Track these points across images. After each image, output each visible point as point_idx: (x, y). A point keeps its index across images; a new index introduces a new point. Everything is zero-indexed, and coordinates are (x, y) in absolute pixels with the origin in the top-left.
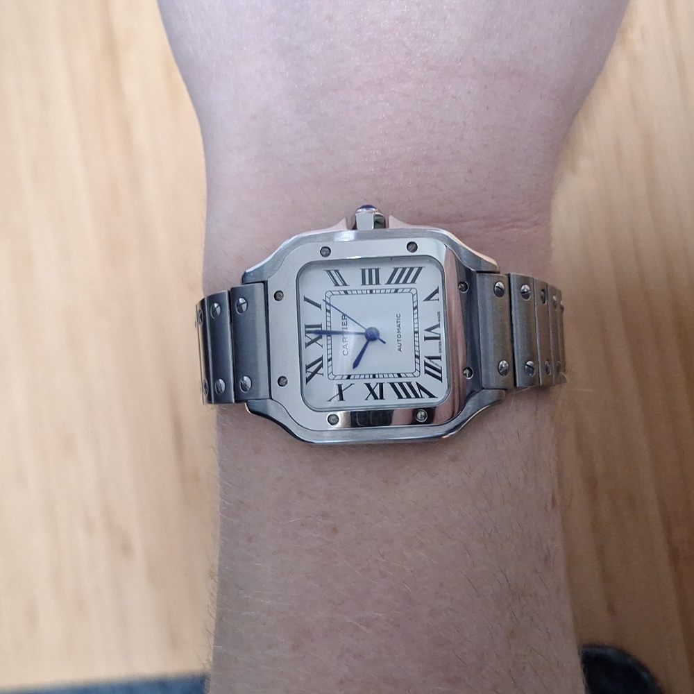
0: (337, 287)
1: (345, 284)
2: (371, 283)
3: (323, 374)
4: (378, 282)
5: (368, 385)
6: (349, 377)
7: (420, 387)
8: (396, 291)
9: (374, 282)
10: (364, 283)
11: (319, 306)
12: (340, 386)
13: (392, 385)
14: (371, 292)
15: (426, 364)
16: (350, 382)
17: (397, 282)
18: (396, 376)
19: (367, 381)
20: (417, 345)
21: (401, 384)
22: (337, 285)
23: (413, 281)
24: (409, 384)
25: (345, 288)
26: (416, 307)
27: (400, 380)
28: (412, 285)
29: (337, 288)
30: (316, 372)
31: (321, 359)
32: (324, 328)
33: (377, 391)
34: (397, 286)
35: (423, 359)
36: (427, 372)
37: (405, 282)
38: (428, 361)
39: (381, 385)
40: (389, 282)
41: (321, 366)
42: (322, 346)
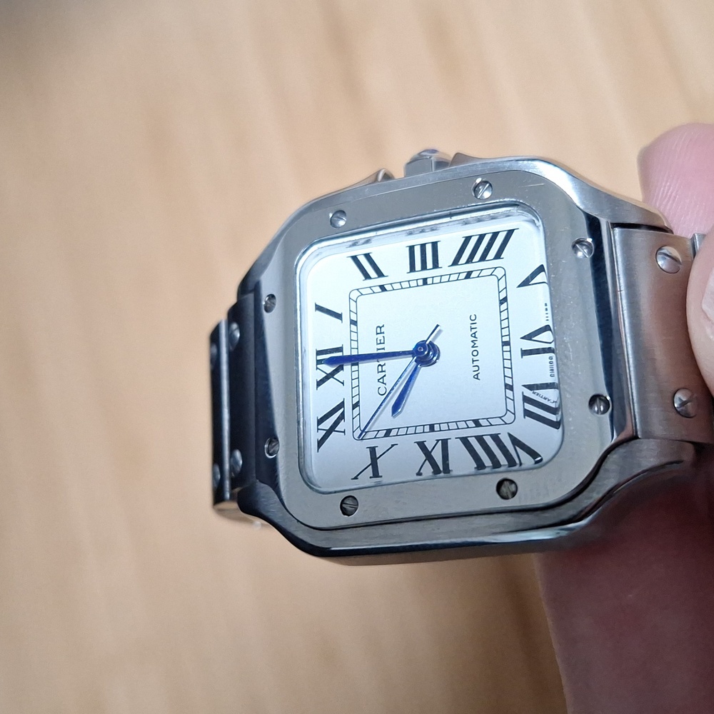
0: (368, 281)
1: (380, 274)
2: (424, 267)
3: (344, 432)
4: (436, 265)
5: (422, 445)
6: (388, 432)
7: (515, 442)
8: (469, 275)
9: (430, 264)
10: (412, 269)
11: (339, 316)
12: (373, 450)
13: (465, 441)
14: (425, 281)
15: (526, 399)
16: (390, 441)
17: (470, 260)
18: (471, 424)
19: (420, 438)
20: (508, 367)
21: (480, 439)
22: (367, 276)
23: (498, 256)
24: (496, 438)
25: (381, 281)
26: (505, 300)
27: (479, 431)
28: (497, 263)
29: (369, 283)
30: (332, 429)
31: (342, 405)
32: (346, 352)
33: (437, 455)
34: (469, 267)
35: (519, 391)
36: (528, 413)
37: (483, 258)
38: (529, 393)
39: (445, 443)
40: (456, 262)
41: (342, 417)
42: (343, 383)
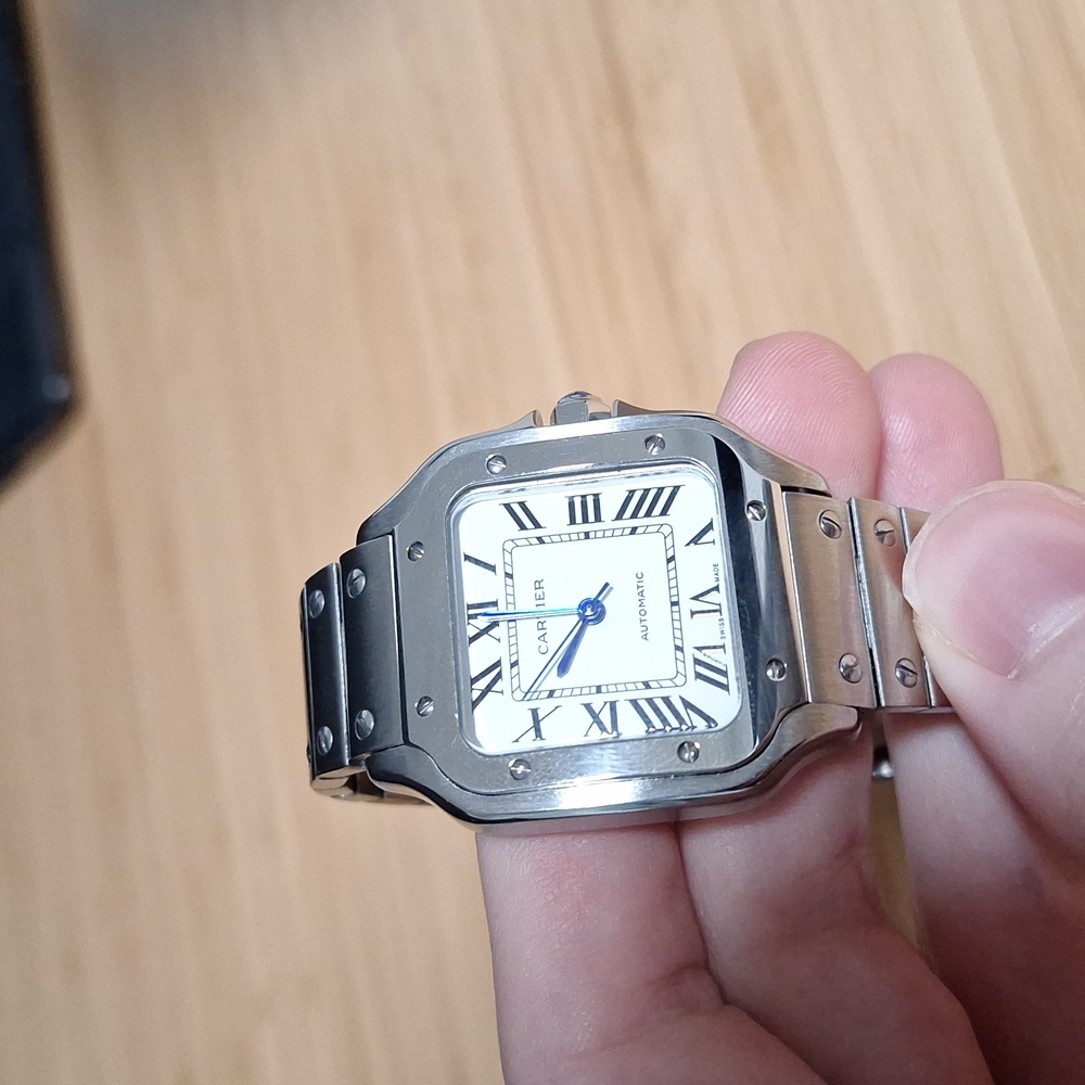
0: (524, 531)
1: (537, 525)
2: (585, 520)
3: (502, 692)
4: (598, 518)
5: (588, 707)
6: (551, 694)
7: (687, 705)
8: (634, 531)
9: (591, 517)
10: (573, 521)
11: (492, 568)
12: (535, 712)
13: (634, 703)
14: (587, 535)
15: (697, 662)
16: (552, 703)
17: (634, 515)
18: (641, 686)
19: (587, 700)
20: (677, 628)
21: (650, 701)
22: (522, 527)
23: (664, 512)
24: (666, 700)
25: (539, 533)
26: (669, 560)
27: (649, 694)
28: (663, 519)
29: (524, 533)
30: (489, 688)
31: (498, 664)
32: (502, 608)
33: (605, 717)
34: (634, 523)
35: (690, 652)
36: (699, 676)
37: (648, 514)
38: (699, 655)
39: (613, 705)
40: (619, 517)
41: (499, 676)
42: (499, 640)
